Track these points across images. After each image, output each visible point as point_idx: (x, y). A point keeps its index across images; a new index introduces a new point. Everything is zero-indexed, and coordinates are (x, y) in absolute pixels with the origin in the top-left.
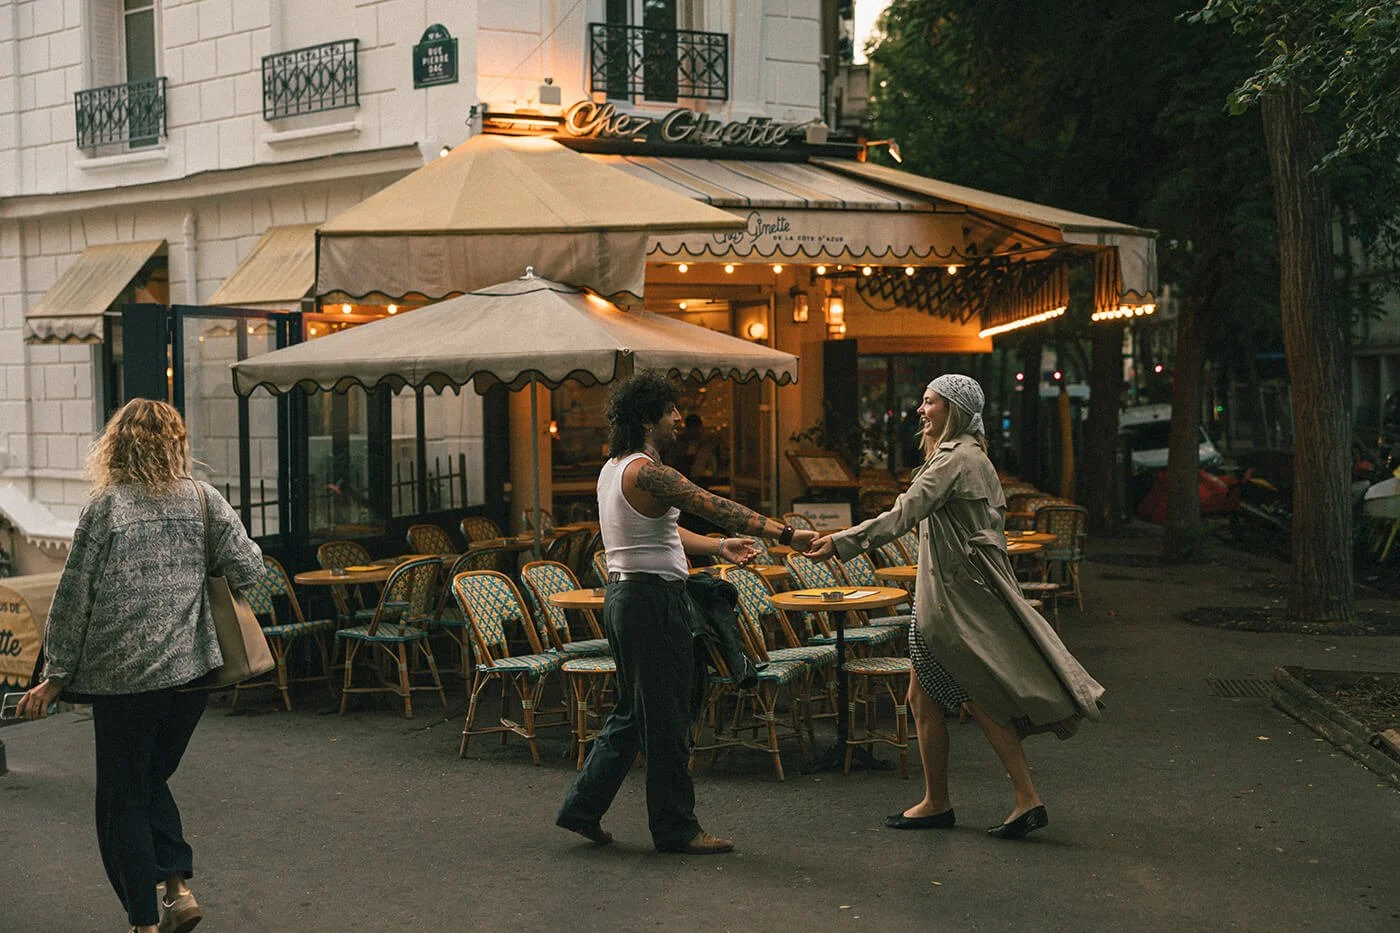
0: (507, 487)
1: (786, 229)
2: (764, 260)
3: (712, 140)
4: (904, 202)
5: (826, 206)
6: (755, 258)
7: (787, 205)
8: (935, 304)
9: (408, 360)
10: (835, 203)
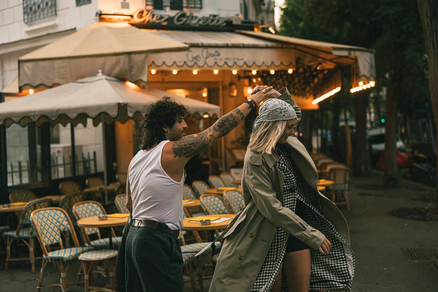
0: (115, 164)
1: (219, 55)
2: (210, 68)
3: (195, 24)
4: (269, 44)
5: (235, 45)
6: (206, 67)
7: (219, 45)
8: (296, 91)
9: (32, 110)
10: (240, 44)
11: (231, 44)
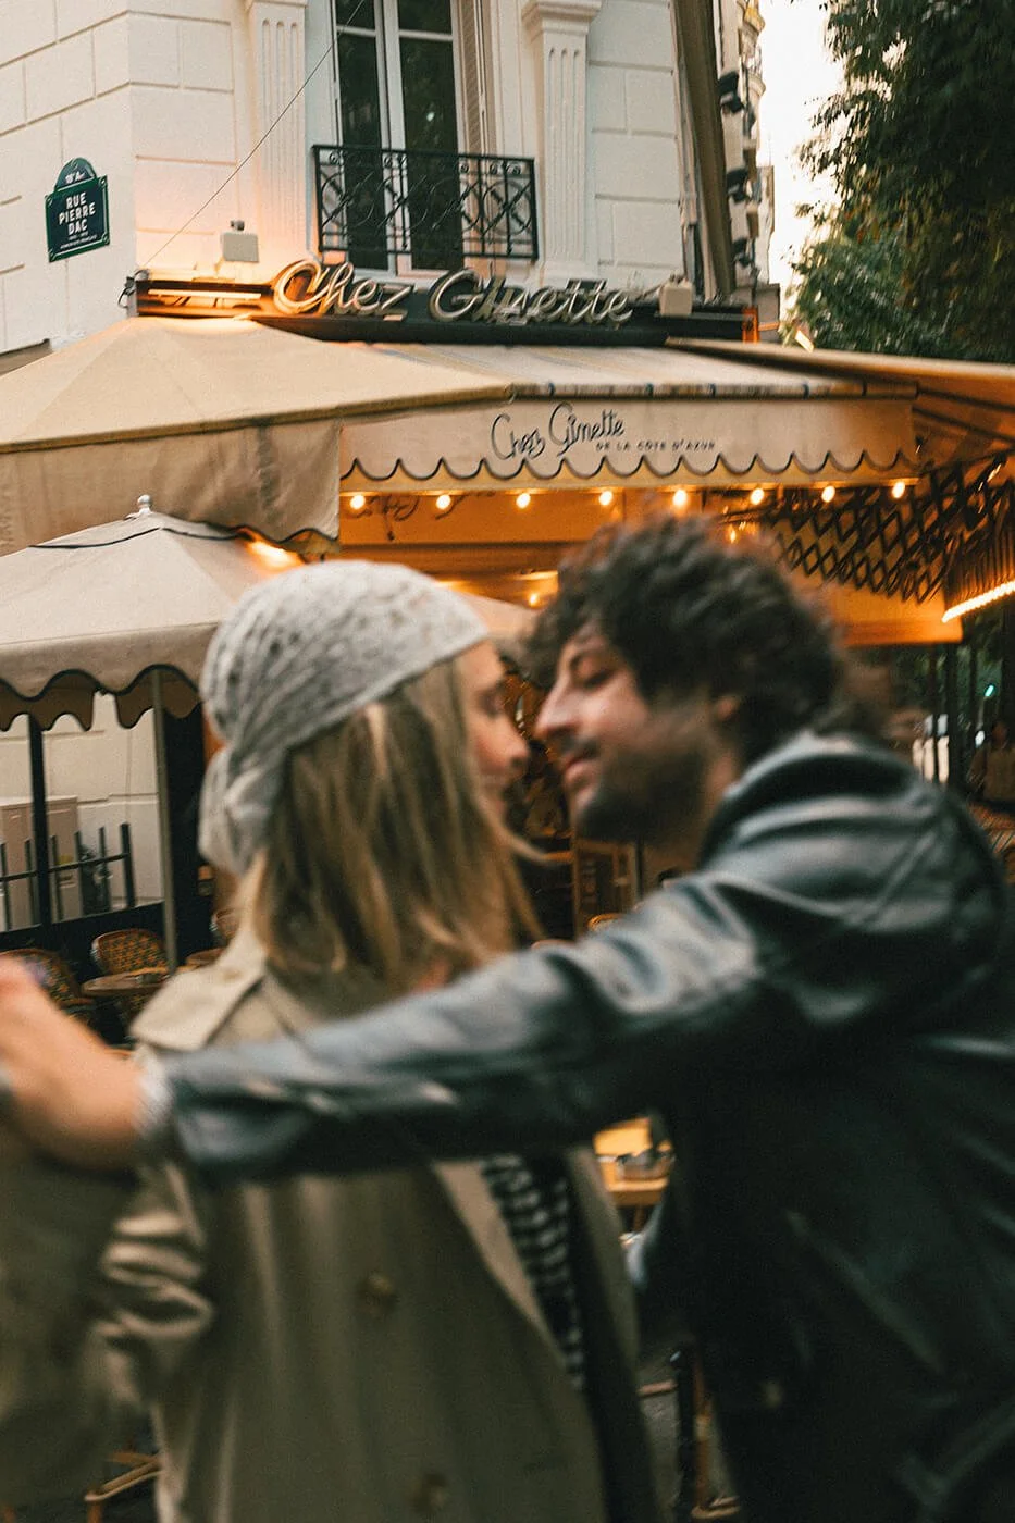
1: (617, 430)
2: (581, 484)
3: (511, 316)
4: (814, 383)
5: (681, 391)
6: (565, 481)
7: (616, 392)
8: (878, 577)
10: (699, 387)
11: (664, 386)
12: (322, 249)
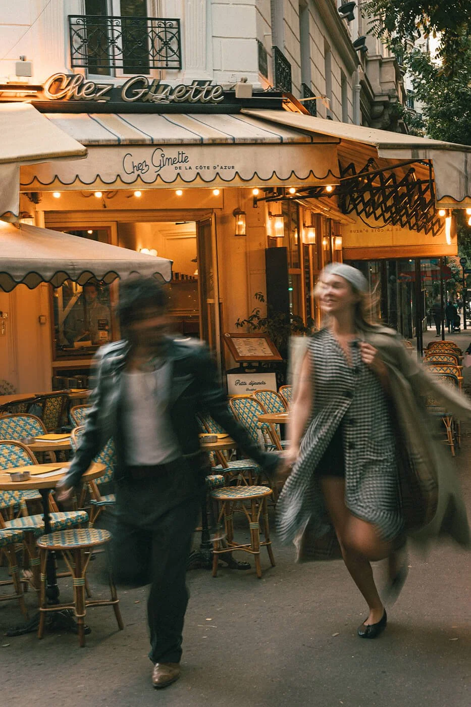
1: (185, 160)
2: (167, 186)
4: (286, 136)
5: (218, 141)
6: (159, 184)
7: (185, 142)
10: (226, 139)
11: (209, 139)
12: (73, 66)
